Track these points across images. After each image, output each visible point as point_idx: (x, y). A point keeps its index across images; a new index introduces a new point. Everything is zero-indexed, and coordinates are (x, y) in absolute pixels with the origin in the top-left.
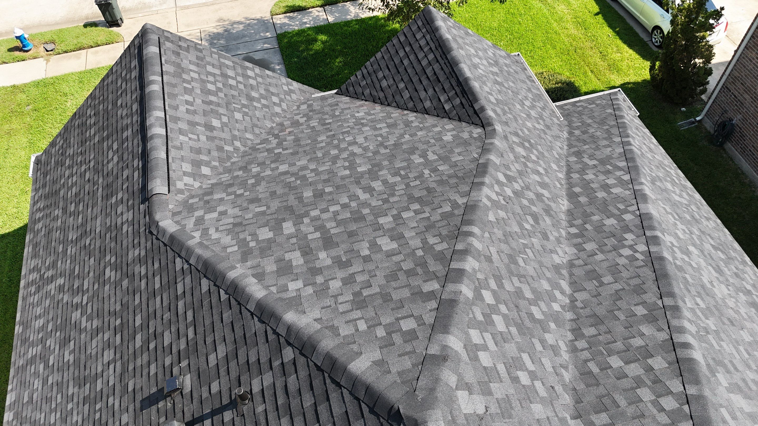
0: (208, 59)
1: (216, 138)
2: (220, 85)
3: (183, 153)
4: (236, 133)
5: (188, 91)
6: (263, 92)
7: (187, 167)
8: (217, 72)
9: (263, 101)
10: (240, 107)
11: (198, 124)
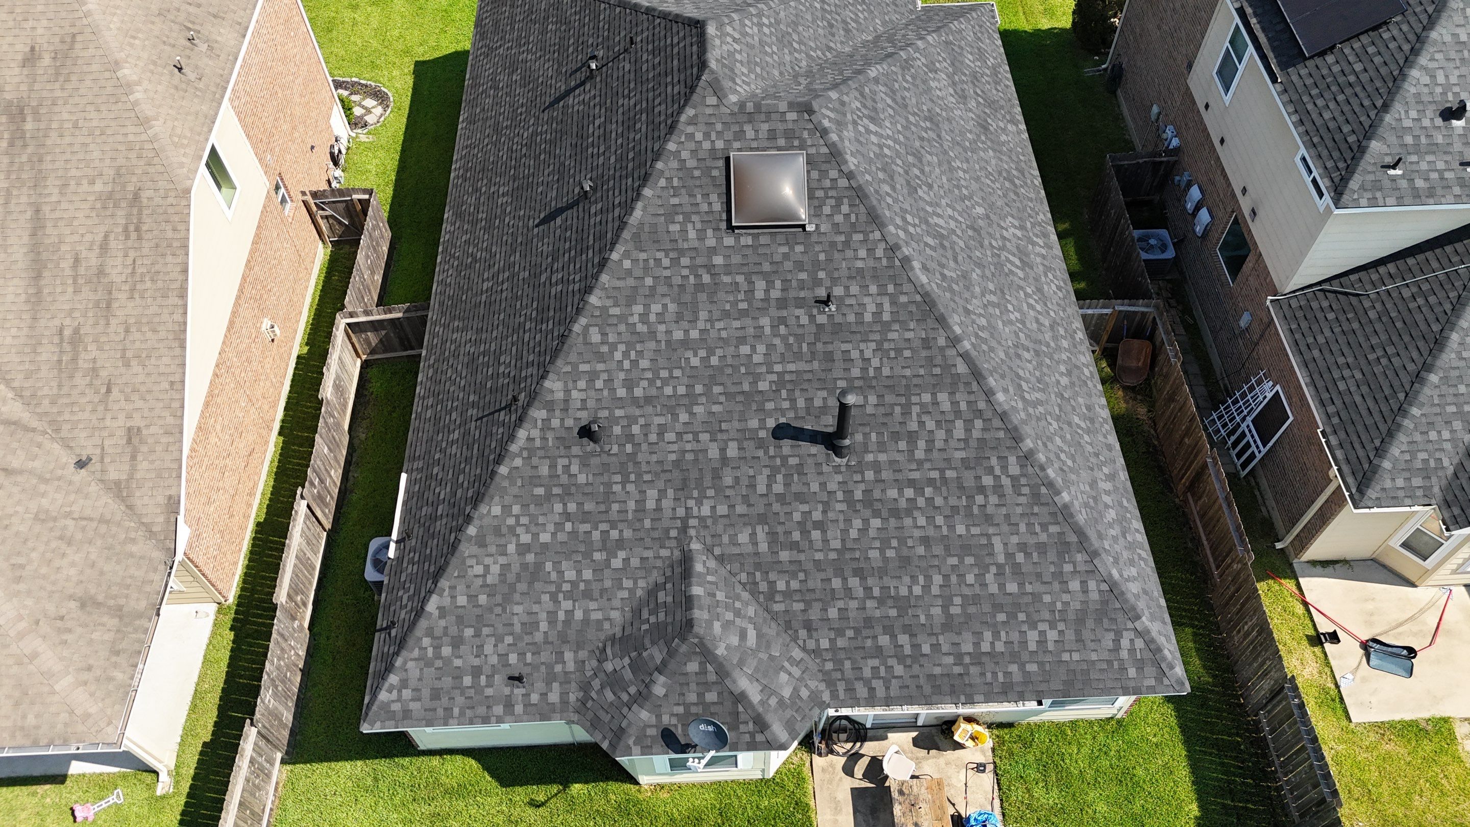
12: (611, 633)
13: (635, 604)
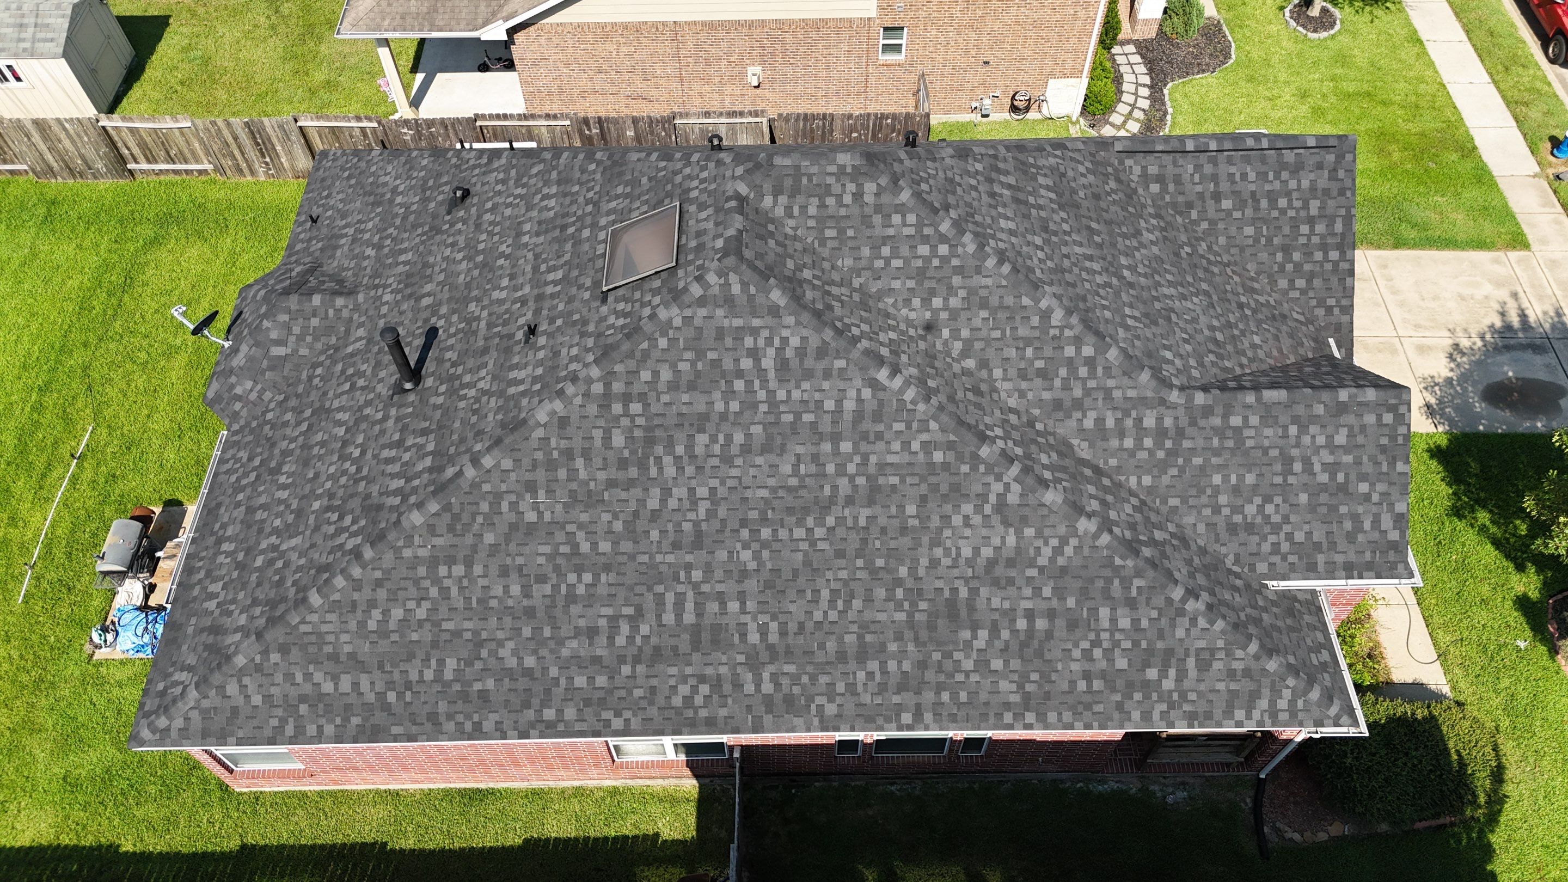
0: (1331, 203)
1: (1204, 202)
2: (1291, 213)
3: (1170, 167)
4: (1221, 226)
5: (1262, 176)
6: (1307, 267)
7: (1153, 170)
8: (1314, 211)
9: (1289, 267)
10: (1265, 233)
11: (1217, 184)
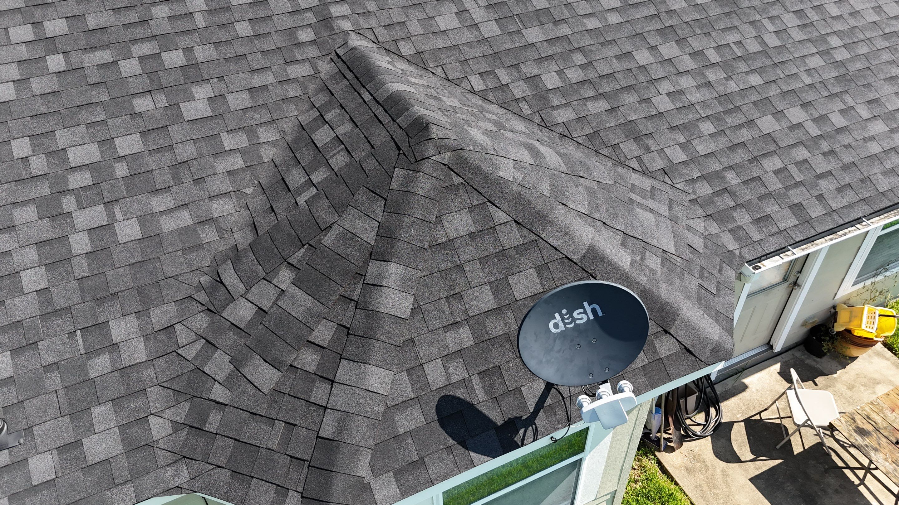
12: (223, 247)
13: (265, 176)
